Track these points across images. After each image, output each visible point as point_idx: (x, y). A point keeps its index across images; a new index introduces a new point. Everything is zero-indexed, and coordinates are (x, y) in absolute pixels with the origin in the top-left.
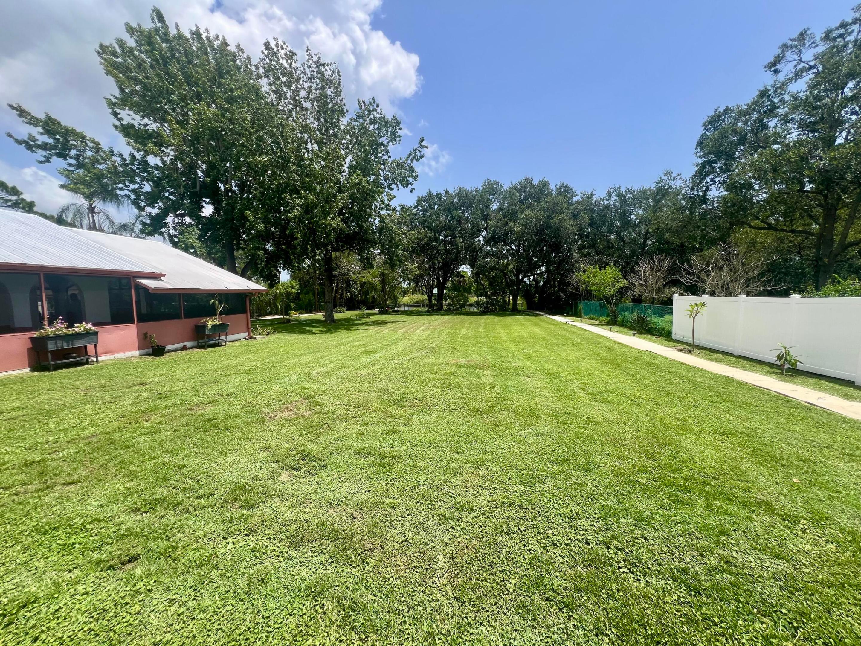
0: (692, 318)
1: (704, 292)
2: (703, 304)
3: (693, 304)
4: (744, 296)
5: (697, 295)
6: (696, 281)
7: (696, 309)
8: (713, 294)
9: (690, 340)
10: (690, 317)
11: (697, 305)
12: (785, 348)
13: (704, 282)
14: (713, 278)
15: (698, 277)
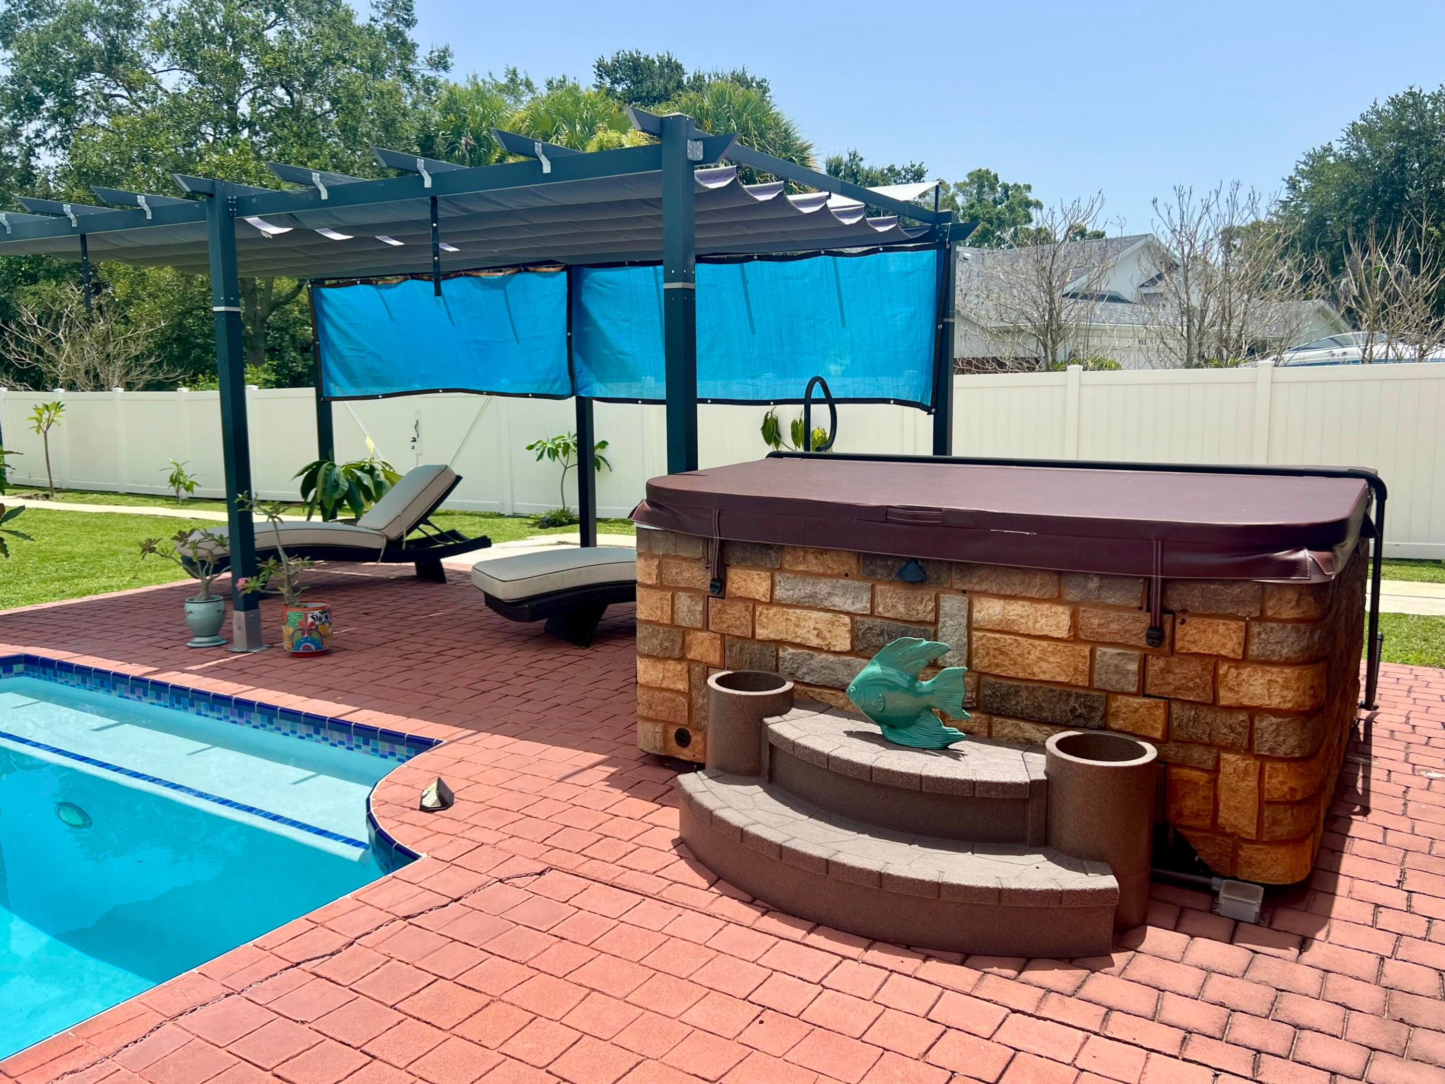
0: (42, 434)
1: (55, 384)
2: (58, 406)
3: (41, 407)
4: (121, 390)
5: (45, 389)
6: (37, 360)
7: (46, 415)
8: (72, 386)
9: (44, 481)
10: (38, 432)
11: (47, 407)
12: (177, 465)
13: (50, 360)
14: (68, 356)
15: (40, 351)
